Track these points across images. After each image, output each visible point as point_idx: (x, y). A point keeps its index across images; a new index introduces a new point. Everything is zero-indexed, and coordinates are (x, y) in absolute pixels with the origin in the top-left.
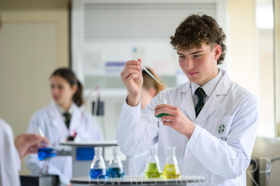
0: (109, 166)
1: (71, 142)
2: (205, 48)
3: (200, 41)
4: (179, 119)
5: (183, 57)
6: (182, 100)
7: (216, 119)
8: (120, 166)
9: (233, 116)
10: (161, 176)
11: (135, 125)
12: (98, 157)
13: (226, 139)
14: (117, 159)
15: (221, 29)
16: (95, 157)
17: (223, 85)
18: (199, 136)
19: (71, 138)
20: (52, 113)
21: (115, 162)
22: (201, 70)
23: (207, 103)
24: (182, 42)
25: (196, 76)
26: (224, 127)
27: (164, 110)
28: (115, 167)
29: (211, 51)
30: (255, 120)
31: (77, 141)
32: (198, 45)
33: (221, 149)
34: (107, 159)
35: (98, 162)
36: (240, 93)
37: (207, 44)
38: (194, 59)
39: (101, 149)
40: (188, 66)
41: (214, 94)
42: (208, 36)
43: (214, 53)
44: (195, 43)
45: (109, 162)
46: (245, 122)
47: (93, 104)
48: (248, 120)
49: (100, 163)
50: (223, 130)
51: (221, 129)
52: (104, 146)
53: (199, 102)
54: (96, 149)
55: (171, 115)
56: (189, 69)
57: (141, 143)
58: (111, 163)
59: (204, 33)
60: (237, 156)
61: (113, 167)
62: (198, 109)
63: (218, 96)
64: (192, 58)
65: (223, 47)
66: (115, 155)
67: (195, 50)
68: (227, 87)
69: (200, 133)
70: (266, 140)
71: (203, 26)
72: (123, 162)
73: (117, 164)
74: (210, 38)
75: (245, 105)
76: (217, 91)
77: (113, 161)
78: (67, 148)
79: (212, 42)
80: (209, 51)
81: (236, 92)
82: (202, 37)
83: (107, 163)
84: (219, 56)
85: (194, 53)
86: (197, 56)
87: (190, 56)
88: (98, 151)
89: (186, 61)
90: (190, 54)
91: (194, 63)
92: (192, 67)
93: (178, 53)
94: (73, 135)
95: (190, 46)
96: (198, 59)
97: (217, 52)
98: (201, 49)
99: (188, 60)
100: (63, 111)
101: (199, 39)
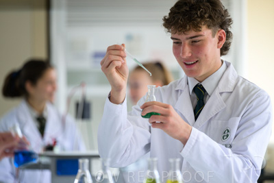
1: (49, 153)
2: (206, 32)
3: (200, 23)
4: (172, 120)
5: (178, 43)
6: (177, 99)
7: (220, 122)
9: (240, 118)
11: (120, 128)
12: (83, 171)
13: (231, 147)
14: (106, 173)
15: (226, 11)
16: (80, 171)
17: (227, 80)
18: (197, 141)
19: (50, 148)
20: (23, 117)
23: (209, 103)
24: (177, 22)
26: (228, 131)
27: (153, 108)
29: (213, 36)
30: (267, 123)
31: (57, 151)
32: (197, 27)
33: (224, 158)
34: (95, 173)
36: (248, 89)
37: (209, 27)
38: (192, 45)
39: (87, 161)
40: (183, 53)
41: (217, 92)
42: (210, 17)
44: (193, 24)
46: (254, 125)
47: (77, 105)
48: (257, 122)
50: (227, 136)
51: (225, 134)
52: (90, 157)
53: (199, 102)
54: (80, 161)
55: (162, 115)
56: (185, 57)
57: (128, 151)
58: (99, 178)
59: (205, 13)
60: (244, 166)
62: (197, 110)
63: (221, 93)
64: (189, 44)
65: (228, 34)
66: (104, 168)
67: (193, 33)
68: (233, 82)
69: (198, 138)
71: (204, 5)
74: (213, 19)
75: (254, 103)
76: (221, 88)
77: (102, 177)
78: (44, 160)
79: (214, 25)
80: (211, 36)
81: (244, 89)
82: (202, 17)
85: (191, 38)
86: (195, 42)
87: (187, 42)
88: (83, 164)
89: (182, 48)
90: (187, 39)
91: (192, 50)
92: (190, 55)
93: (172, 38)
94: (51, 143)
95: (188, 27)
96: (196, 44)
97: (220, 39)
98: (201, 33)
99: (184, 46)
100: (35, 114)
101: (199, 20)
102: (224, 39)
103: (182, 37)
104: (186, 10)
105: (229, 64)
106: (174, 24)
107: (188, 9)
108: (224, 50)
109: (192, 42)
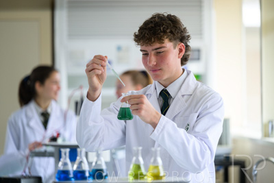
0: (92, 168)
1: (54, 143)
2: (168, 44)
3: (163, 36)
5: (146, 54)
8: (104, 167)
9: (197, 114)
10: (145, 177)
12: (81, 157)
14: (100, 160)
15: (185, 28)
16: (78, 158)
19: (54, 139)
21: (99, 163)
22: (164, 67)
24: (144, 36)
25: (158, 73)
28: (99, 168)
29: (175, 48)
31: (60, 142)
32: (161, 40)
34: (90, 160)
35: (81, 163)
37: (170, 40)
38: (157, 55)
40: (150, 62)
41: (180, 95)
42: (171, 32)
43: (177, 50)
44: (158, 37)
45: (92, 163)
49: (83, 164)
50: (188, 129)
53: (164, 104)
54: (78, 150)
56: (151, 65)
58: (94, 164)
59: (167, 29)
61: (96, 168)
63: (183, 96)
64: (154, 55)
65: (187, 48)
66: (98, 156)
67: (157, 45)
70: (253, 140)
71: (166, 23)
72: (106, 163)
73: (100, 165)
74: (174, 34)
76: (183, 91)
77: (96, 163)
78: (50, 149)
80: (172, 48)
82: (165, 32)
83: (90, 164)
84: (182, 54)
85: (156, 49)
86: (159, 52)
87: (153, 52)
88: (81, 152)
89: (148, 58)
90: (153, 50)
91: (157, 59)
92: (155, 63)
93: (141, 50)
94: (55, 135)
95: (153, 40)
96: (161, 55)
97: (181, 51)
98: (164, 45)
99: (151, 56)
100: (41, 110)
101: (162, 34)
102: (184, 51)
103: (149, 49)
104: (152, 27)
105: (190, 72)
106: (142, 38)
107: (153, 26)
108: (184, 60)
109: (157, 53)
